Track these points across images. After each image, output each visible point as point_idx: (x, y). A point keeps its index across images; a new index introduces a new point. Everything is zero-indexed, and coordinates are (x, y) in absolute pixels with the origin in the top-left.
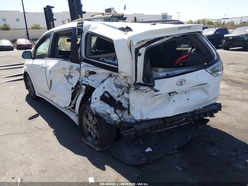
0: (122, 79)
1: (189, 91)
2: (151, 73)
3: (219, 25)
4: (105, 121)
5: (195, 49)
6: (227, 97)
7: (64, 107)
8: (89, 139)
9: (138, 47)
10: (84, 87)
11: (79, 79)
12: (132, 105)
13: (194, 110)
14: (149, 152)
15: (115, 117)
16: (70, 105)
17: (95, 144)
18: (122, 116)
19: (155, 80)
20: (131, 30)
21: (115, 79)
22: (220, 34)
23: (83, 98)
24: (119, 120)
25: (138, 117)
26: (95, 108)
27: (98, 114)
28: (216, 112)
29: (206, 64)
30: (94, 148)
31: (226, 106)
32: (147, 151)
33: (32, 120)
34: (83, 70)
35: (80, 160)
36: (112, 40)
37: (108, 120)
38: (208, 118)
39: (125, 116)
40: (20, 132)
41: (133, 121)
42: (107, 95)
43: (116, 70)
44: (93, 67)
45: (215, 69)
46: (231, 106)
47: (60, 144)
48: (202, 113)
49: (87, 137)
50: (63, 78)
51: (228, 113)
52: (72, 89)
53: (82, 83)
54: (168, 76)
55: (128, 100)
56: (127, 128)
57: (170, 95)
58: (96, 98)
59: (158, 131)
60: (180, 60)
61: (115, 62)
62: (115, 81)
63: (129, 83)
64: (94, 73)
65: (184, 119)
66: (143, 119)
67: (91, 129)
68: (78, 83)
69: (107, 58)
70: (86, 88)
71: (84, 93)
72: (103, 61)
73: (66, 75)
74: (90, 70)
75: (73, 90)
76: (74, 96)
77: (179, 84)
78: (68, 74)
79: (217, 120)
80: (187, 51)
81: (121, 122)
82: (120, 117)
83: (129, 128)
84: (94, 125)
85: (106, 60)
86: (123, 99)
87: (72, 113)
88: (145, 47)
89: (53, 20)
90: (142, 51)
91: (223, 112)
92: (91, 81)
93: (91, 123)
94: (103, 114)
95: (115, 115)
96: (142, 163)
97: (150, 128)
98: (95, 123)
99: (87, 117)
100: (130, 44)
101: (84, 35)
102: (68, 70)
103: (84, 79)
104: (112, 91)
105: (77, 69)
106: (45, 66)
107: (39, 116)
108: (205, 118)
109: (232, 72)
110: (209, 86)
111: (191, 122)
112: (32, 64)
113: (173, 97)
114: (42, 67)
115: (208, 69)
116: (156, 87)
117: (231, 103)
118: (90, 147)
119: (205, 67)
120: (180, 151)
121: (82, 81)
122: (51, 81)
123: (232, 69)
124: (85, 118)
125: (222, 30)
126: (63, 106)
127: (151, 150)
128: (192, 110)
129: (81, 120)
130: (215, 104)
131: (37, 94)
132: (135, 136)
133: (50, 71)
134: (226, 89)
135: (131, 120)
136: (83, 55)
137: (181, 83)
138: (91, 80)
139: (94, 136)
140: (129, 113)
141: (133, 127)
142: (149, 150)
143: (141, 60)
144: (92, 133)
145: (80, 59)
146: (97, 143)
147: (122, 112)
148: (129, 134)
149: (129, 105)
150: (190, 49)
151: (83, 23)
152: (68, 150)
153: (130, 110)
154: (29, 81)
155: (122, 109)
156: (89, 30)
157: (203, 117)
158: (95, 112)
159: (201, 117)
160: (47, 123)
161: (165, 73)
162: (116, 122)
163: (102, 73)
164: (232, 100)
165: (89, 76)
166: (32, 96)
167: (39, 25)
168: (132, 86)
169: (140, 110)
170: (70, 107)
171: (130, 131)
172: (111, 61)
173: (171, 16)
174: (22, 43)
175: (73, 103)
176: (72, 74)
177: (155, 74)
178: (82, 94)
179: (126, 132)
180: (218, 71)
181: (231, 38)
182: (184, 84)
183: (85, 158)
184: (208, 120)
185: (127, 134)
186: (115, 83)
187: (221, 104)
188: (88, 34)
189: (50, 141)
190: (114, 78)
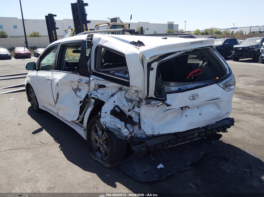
0: (133, 93)
1: (202, 105)
2: (162, 87)
3: (228, 35)
4: (115, 136)
5: (207, 63)
6: (238, 111)
7: (72, 121)
8: (98, 154)
9: (150, 61)
10: (93, 101)
11: (88, 92)
12: (143, 120)
13: (207, 125)
14: (161, 168)
15: (125, 132)
16: (78, 119)
17: (104, 160)
18: (133, 131)
19: (167, 94)
20: (143, 44)
21: (126, 93)
22: (229, 44)
23: (91, 112)
24: (130, 135)
25: (149, 132)
26: (106, 123)
27: (108, 129)
28: (229, 127)
29: (218, 78)
30: (103, 164)
31: (238, 121)
32: (159, 167)
33: (36, 134)
34: (92, 84)
35: (89, 177)
36: (124, 55)
37: (118, 135)
38: (221, 133)
39: (135, 131)
40: (24, 147)
41: (144, 136)
42: (118, 110)
43: (127, 84)
44: (103, 81)
45: (227, 84)
46: (243, 121)
47: (67, 160)
48: (215, 129)
49: (96, 153)
50: (70, 91)
51: (240, 128)
52: (80, 103)
53: (91, 96)
54: (180, 91)
55: (139, 115)
56: (138, 143)
57: (182, 110)
58: (106, 113)
59: (170, 146)
60: (192, 74)
61: (127, 76)
62: (125, 95)
63: (140, 97)
64: (103, 87)
65: (196, 134)
66: (154, 134)
67: (100, 144)
68: (87, 96)
69: (117, 71)
70: (95, 101)
71: (93, 106)
72: (114, 75)
73: (74, 88)
74: (100, 84)
75: (82, 104)
76: (82, 109)
77: (191, 98)
78: (76, 87)
79: (229, 135)
80: (198, 64)
81: (132, 137)
82: (131, 131)
83: (140, 143)
84: (104, 140)
85: (116, 74)
86: (134, 113)
87: (79, 127)
88: (158, 62)
89: (55, 29)
90: (155, 65)
91: (236, 127)
92: (100, 95)
93: (100, 139)
94: (113, 129)
95: (126, 130)
96: (154, 180)
97: (162, 143)
98: (105, 138)
99: (96, 132)
100: (142, 58)
101: (94, 48)
102: (76, 83)
103: (93, 92)
104: (122, 105)
105: (86, 82)
106: (51, 78)
107: (43, 130)
108: (217, 133)
109: (243, 85)
110: (222, 101)
111: (204, 138)
112: (36, 75)
113: (186, 111)
114: (48, 79)
115: (220, 84)
116: (168, 102)
117: (243, 117)
118: (99, 163)
119: (217, 82)
120: (193, 168)
121: (91, 94)
122: (58, 94)
123: (243, 82)
124: (93, 133)
125: (231, 41)
126: (70, 120)
127: (163, 167)
128: (204, 125)
129: (89, 135)
130: (228, 119)
131: (40, 107)
132: (146, 152)
133: (57, 84)
134: (238, 103)
135: (142, 135)
136: (93, 68)
137: (194, 98)
138: (100, 93)
139: (103, 152)
140: (140, 127)
141: (144, 142)
142: (161, 166)
143: (153, 74)
144: (101, 149)
145: (89, 72)
146: (107, 159)
147: (133, 126)
148: (140, 150)
149: (139, 119)
150: (201, 62)
151: (93, 36)
152: (77, 166)
153: (140, 125)
154: (32, 93)
155: (133, 123)
156: (99, 43)
157: (216, 132)
158: (106, 127)
159: (214, 132)
160: (52, 137)
161: (177, 87)
162: (126, 137)
163: (112, 86)
164: (244, 114)
165: (98, 89)
166: (35, 108)
167: (38, 33)
168: (143, 100)
169: (152, 124)
170: (77, 122)
171: (142, 147)
172: (121, 75)
173: (178, 25)
174: (21, 51)
175: (81, 117)
176: (80, 87)
177: (166, 88)
178: (91, 107)
179: (138, 148)
180: (231, 85)
181: (241, 49)
182: (196, 98)
183: (95, 175)
184: (221, 136)
185: (138, 150)
186: (125, 97)
187: (233, 119)
188: (98, 47)
189: (56, 157)
190: (124, 91)
